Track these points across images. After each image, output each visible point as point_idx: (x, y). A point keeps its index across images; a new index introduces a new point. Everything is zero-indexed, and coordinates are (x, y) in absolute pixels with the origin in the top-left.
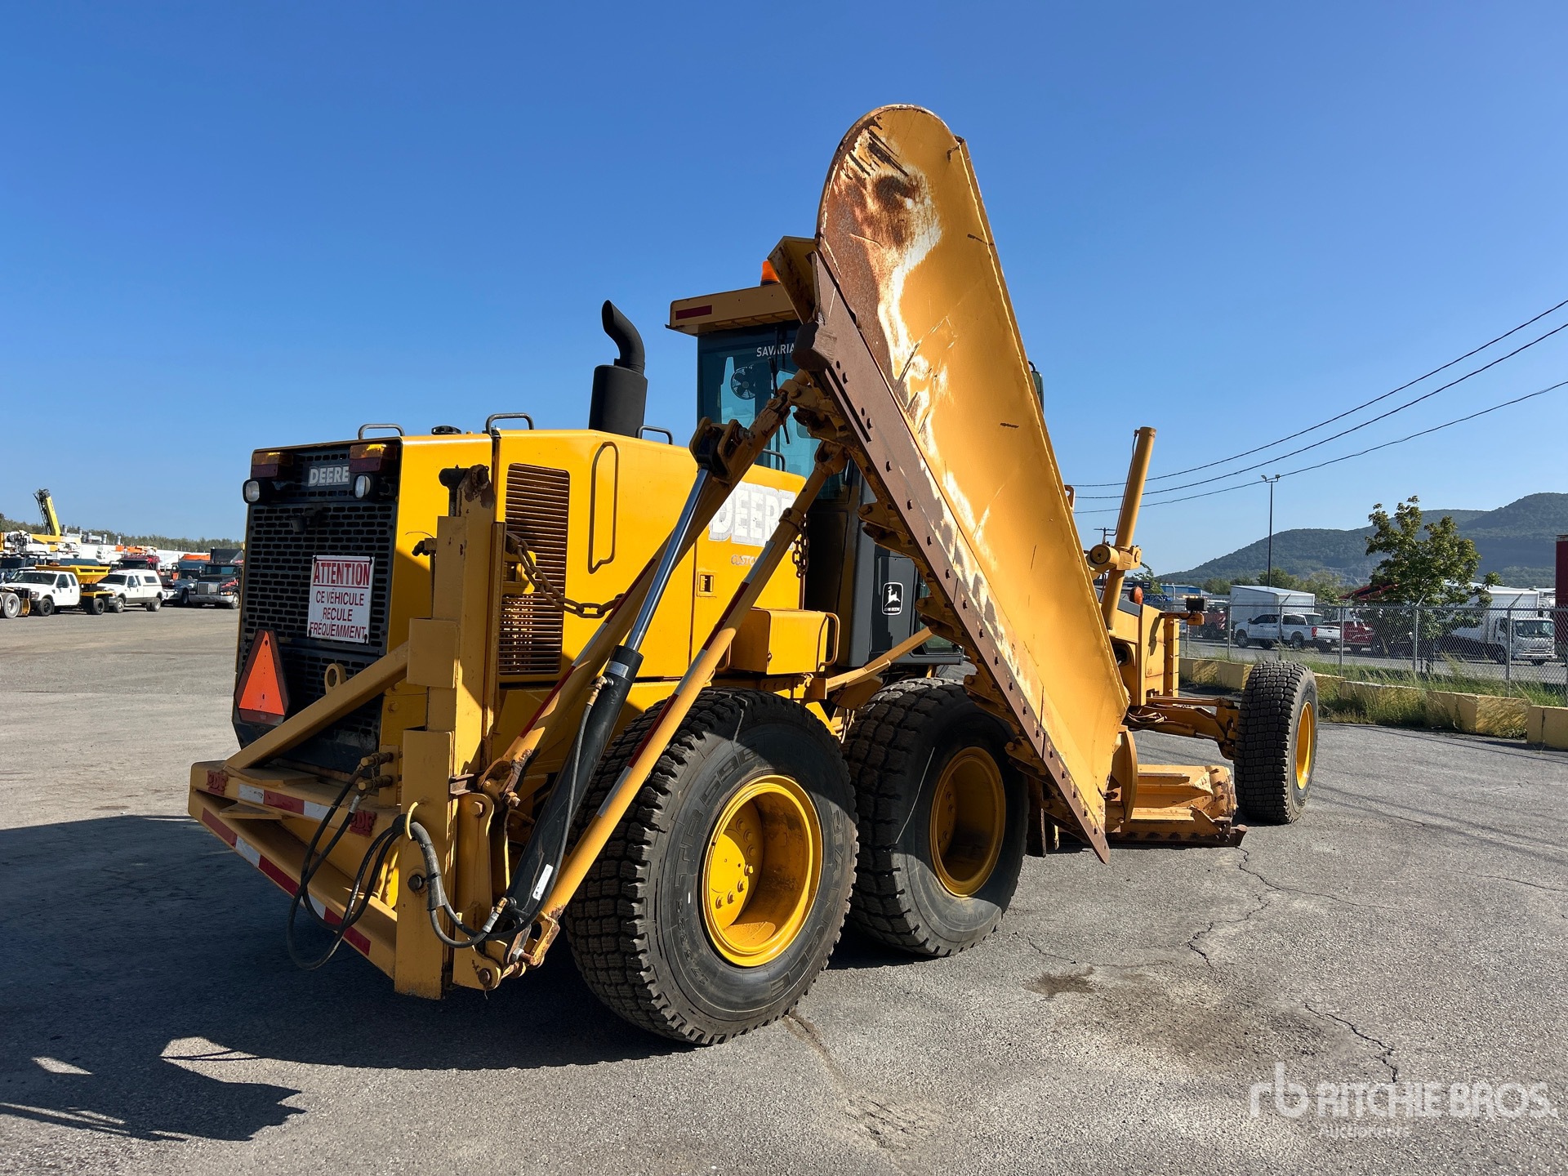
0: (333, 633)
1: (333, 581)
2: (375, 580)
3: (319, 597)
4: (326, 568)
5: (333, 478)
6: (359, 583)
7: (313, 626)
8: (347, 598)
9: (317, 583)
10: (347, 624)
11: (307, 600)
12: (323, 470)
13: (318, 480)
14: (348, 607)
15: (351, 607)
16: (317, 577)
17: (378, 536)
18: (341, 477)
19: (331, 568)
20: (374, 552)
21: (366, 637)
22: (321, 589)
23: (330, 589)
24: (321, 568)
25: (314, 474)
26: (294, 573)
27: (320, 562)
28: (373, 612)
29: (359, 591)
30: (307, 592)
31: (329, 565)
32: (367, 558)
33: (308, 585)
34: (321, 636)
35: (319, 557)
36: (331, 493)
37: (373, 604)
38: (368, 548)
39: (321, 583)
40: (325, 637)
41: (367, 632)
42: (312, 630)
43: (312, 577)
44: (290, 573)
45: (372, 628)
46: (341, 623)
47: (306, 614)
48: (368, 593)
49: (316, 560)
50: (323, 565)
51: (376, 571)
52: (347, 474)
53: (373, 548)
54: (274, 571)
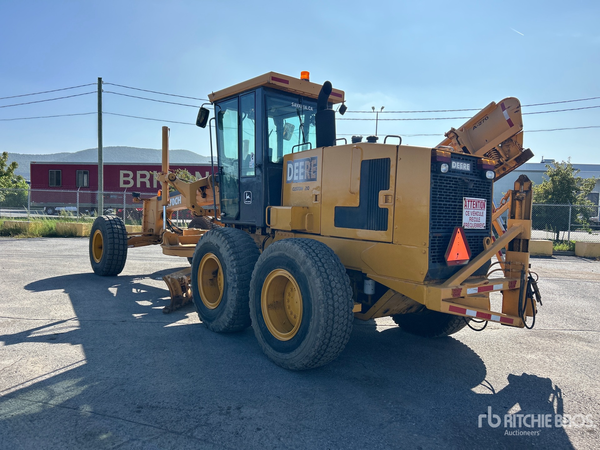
0: (476, 226)
1: (474, 207)
2: (487, 207)
3: (467, 213)
4: (470, 202)
5: (463, 167)
6: (482, 208)
7: (465, 224)
8: (478, 214)
9: (466, 208)
10: (479, 223)
11: (462, 214)
12: (458, 163)
13: (456, 167)
14: (479, 217)
15: (480, 217)
16: (466, 206)
17: (486, 192)
18: (466, 167)
19: (472, 203)
20: (485, 197)
21: (484, 227)
22: (468, 210)
23: (473, 210)
24: (467, 202)
25: (454, 164)
26: (455, 204)
27: (467, 200)
28: (487, 218)
29: (482, 211)
30: (462, 212)
31: (471, 201)
32: (484, 200)
33: (462, 209)
34: (470, 228)
35: (466, 198)
36: (463, 173)
37: (487, 215)
38: (483, 196)
39: (467, 208)
40: (472, 228)
41: (485, 225)
42: (465, 226)
43: (464, 205)
44: (453, 204)
45: (486, 224)
46: (477, 222)
47: (462, 220)
48: (485, 212)
49: (465, 199)
50: (469, 201)
51: (487, 204)
52: (469, 167)
53: (485, 196)
54: (445, 203)
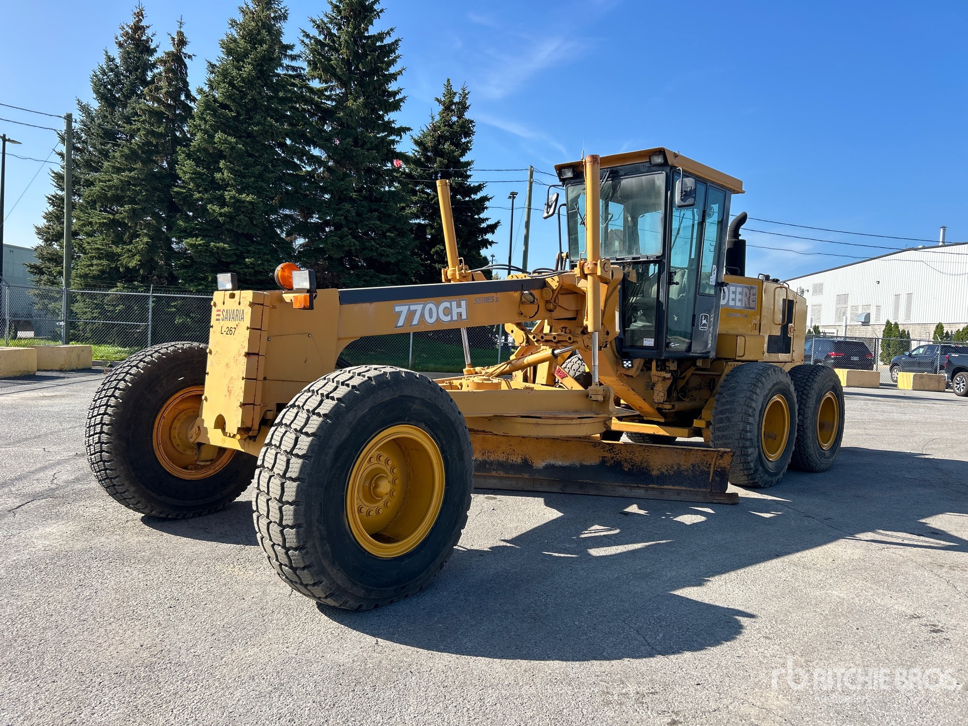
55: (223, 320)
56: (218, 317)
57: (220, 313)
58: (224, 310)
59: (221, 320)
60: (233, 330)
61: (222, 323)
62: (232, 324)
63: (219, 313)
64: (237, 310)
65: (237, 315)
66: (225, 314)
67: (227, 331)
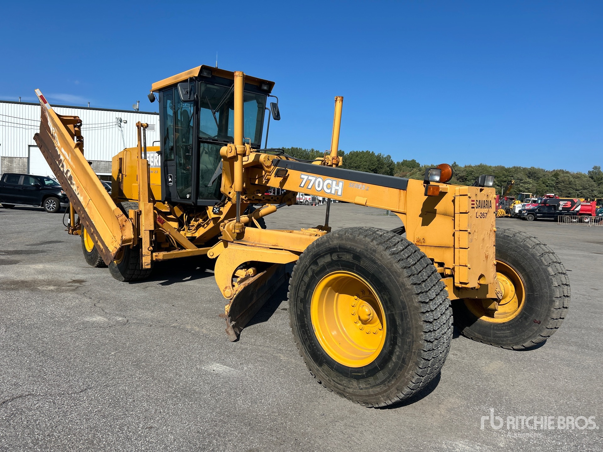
55: (477, 208)
56: (473, 206)
57: (475, 203)
58: (477, 201)
59: (475, 208)
60: (485, 215)
61: (476, 210)
62: (484, 210)
63: (473, 203)
64: (487, 201)
65: (487, 205)
66: (478, 203)
67: (480, 215)
